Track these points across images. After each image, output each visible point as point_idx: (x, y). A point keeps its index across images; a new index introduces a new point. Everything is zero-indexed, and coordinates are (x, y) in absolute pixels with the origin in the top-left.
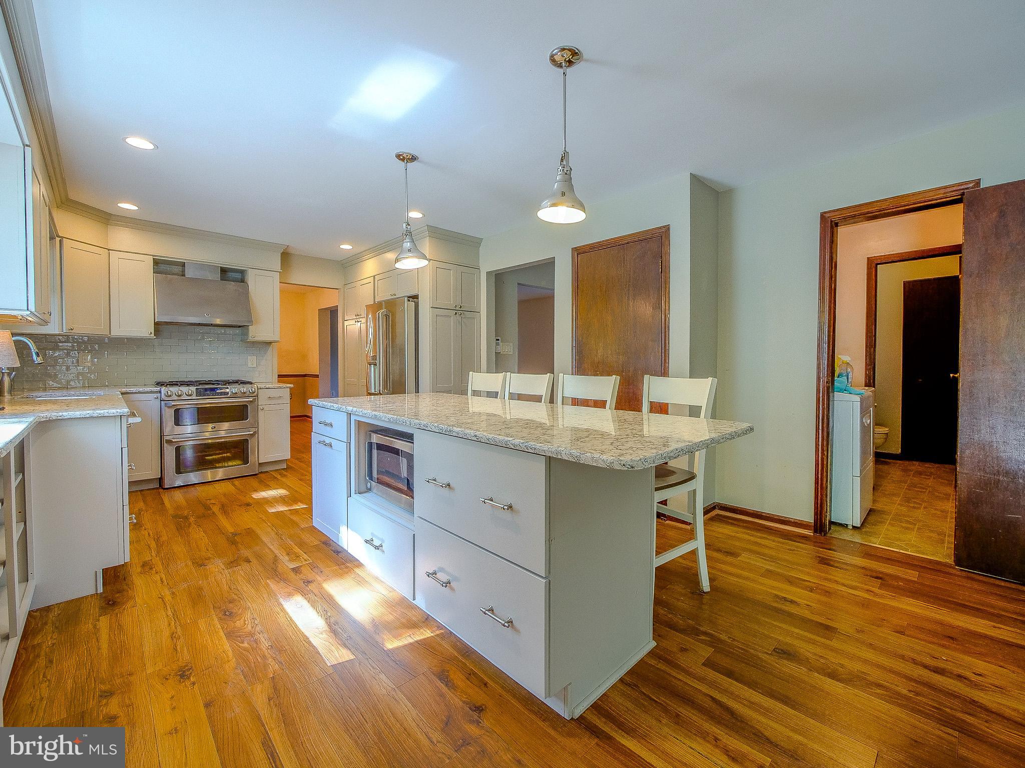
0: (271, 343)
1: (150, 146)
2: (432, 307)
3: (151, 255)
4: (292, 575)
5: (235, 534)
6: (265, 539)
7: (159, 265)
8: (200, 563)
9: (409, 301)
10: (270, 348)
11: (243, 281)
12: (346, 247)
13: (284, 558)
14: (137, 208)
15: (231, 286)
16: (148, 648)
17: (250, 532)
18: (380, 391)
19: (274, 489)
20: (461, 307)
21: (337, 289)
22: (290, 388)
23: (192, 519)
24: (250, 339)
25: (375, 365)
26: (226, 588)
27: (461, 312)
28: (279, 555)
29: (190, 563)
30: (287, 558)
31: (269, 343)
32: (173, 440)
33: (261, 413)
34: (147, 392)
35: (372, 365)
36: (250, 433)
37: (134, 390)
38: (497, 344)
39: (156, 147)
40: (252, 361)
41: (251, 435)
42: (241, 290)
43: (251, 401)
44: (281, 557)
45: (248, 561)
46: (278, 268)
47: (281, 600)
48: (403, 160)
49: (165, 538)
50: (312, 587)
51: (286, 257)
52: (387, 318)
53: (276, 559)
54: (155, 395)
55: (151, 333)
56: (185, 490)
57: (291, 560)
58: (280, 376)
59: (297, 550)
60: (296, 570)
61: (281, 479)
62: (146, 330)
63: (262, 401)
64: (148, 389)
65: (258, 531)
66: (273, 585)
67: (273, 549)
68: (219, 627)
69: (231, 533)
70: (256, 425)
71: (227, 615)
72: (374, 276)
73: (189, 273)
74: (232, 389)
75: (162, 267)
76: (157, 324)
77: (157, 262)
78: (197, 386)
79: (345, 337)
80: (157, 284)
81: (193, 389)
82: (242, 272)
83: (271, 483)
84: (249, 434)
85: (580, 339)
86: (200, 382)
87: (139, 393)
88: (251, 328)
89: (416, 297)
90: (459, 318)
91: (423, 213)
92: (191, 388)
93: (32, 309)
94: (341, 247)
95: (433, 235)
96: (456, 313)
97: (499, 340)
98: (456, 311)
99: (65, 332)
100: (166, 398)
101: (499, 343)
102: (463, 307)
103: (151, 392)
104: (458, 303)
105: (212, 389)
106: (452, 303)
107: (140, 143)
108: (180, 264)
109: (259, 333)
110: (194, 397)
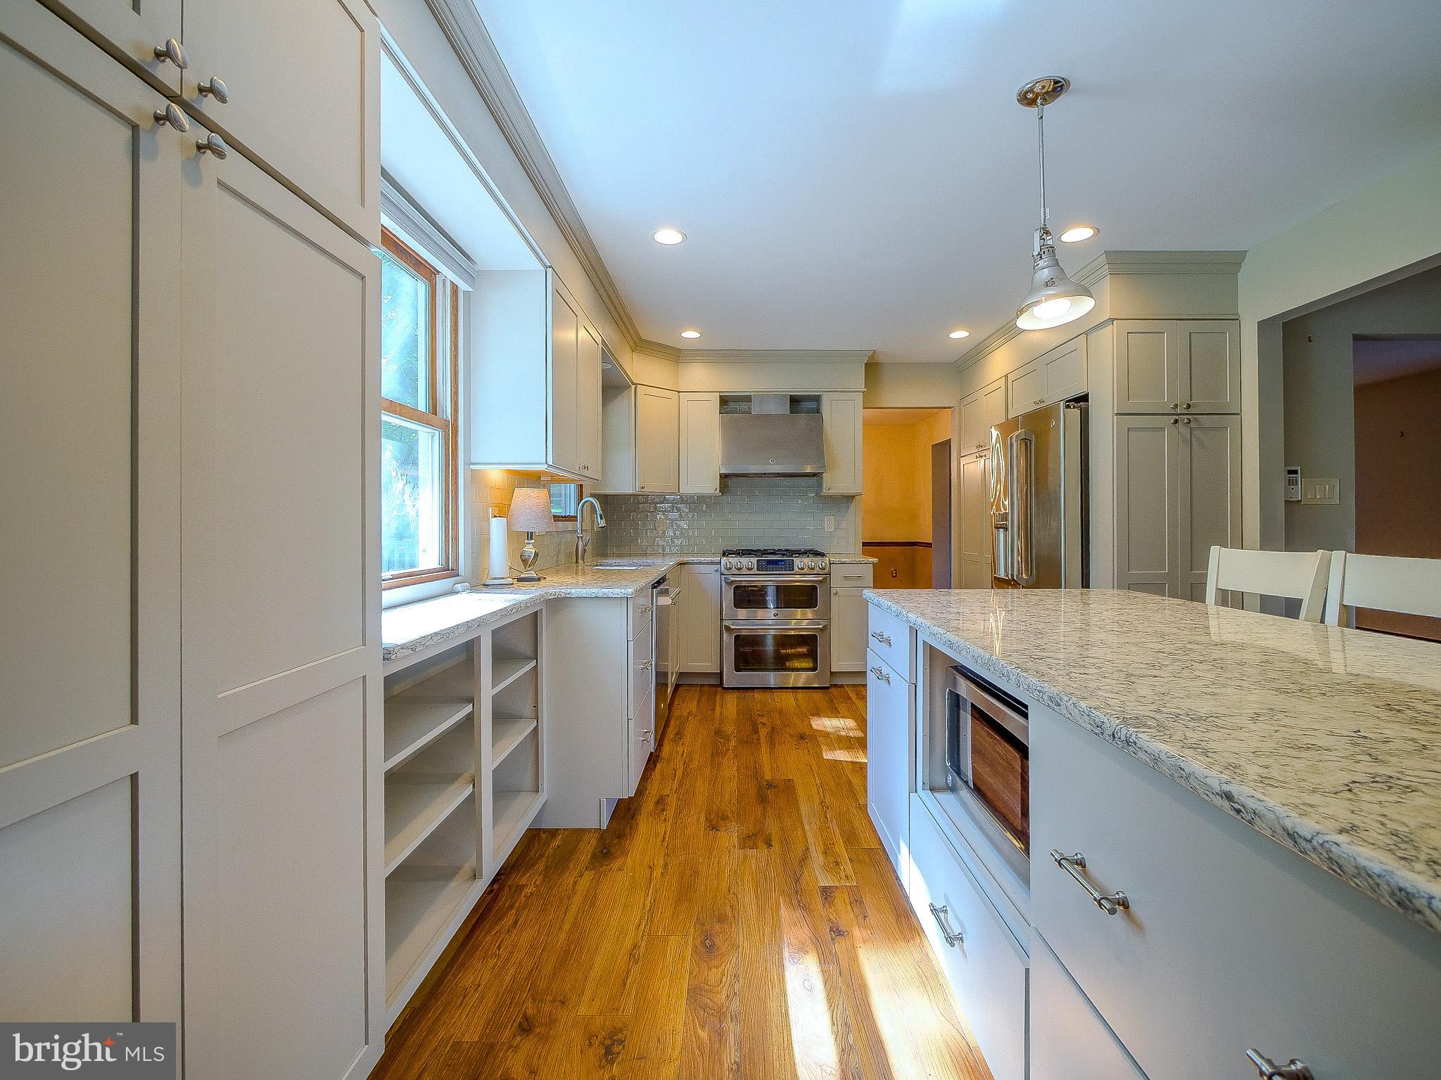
0: (853, 497)
1: (678, 239)
2: (1117, 414)
3: (716, 392)
4: (818, 901)
5: (770, 785)
6: (804, 808)
7: (725, 402)
8: (714, 823)
9: (1068, 407)
10: (853, 506)
11: (818, 411)
12: (959, 334)
13: (817, 858)
14: (698, 335)
15: (802, 419)
16: (600, 961)
17: (788, 788)
18: (1012, 575)
19: (841, 717)
20: (1189, 406)
21: (950, 408)
22: (874, 565)
23: (733, 743)
24: (825, 492)
25: (1006, 529)
26: (724, 885)
27: (1189, 417)
28: (812, 849)
29: (703, 818)
30: (821, 859)
31: (850, 498)
32: (732, 627)
33: (834, 600)
34: (708, 563)
35: (1001, 530)
36: (819, 626)
37: (695, 559)
38: (1292, 483)
39: (685, 239)
40: (829, 523)
41: (821, 629)
42: (813, 424)
43: (821, 581)
44: (814, 854)
45: (769, 844)
46: (861, 385)
47: (786, 954)
48: (1032, 103)
49: (694, 765)
50: (840, 947)
51: (873, 369)
52: (1026, 444)
53: (805, 858)
54: (716, 567)
55: (716, 488)
56: (742, 694)
57: (826, 868)
58: (865, 544)
59: (840, 848)
60: (827, 892)
61: (857, 701)
62: (710, 486)
63: (835, 582)
64: (709, 559)
65: (800, 791)
66: (784, 912)
67: (808, 833)
68: (688, 968)
69: (767, 781)
70: (826, 615)
71: (708, 948)
72: (1006, 376)
73: (756, 409)
74: (798, 562)
75: (732, 405)
76: (724, 477)
77: (724, 401)
78: (759, 556)
79: (962, 483)
80: (724, 425)
81: (754, 560)
82: (817, 399)
83: (842, 708)
84: (817, 629)
86: (765, 552)
87: (700, 563)
88: (826, 477)
89: (1084, 398)
90: (1185, 431)
91: (1092, 228)
92: (752, 559)
93: (550, 461)
94: (951, 336)
95: (1121, 270)
96: (1176, 421)
97: (1295, 472)
98: (1177, 417)
99: (637, 491)
100: (725, 572)
101: (1296, 480)
102: (1196, 405)
103: (712, 563)
104: (1181, 398)
105: (776, 562)
106: (1166, 401)
107: (668, 237)
108: (747, 399)
109: (836, 483)
110: (755, 571)
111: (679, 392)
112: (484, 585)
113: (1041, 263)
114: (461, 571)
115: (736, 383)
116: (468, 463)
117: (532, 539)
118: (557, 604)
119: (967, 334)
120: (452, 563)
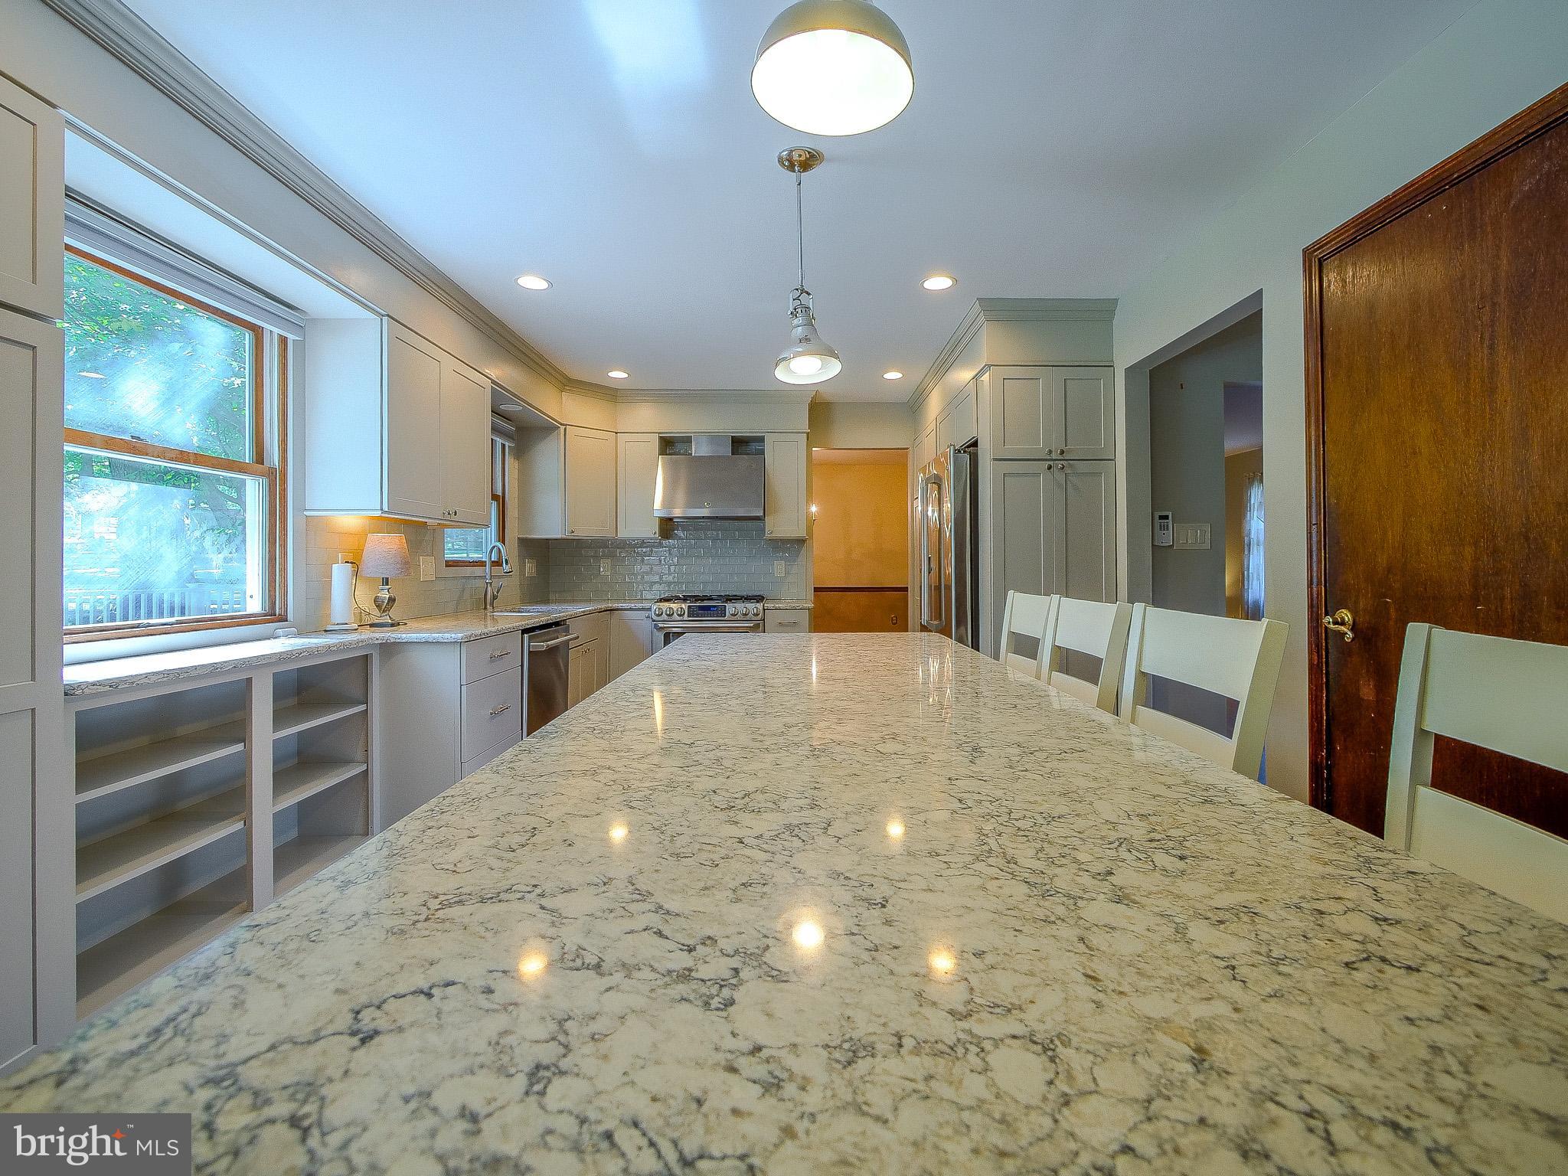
1: (543, 285)
2: (997, 460)
3: (656, 432)
7: (666, 444)
9: (958, 451)
10: (803, 552)
11: (759, 452)
12: (893, 375)
14: (626, 375)
15: (743, 460)
20: (1062, 452)
21: (906, 449)
24: (768, 535)
27: (1063, 462)
31: (800, 542)
34: (639, 610)
37: (625, 605)
38: (1163, 528)
39: (551, 284)
40: (779, 568)
42: (756, 467)
43: (752, 627)
46: (806, 427)
48: (791, 168)
51: (817, 410)
54: (646, 613)
55: (655, 533)
58: (816, 590)
62: (650, 530)
63: (770, 628)
64: (639, 605)
72: (936, 418)
73: (695, 451)
74: (730, 608)
75: (677, 446)
76: (664, 521)
77: (663, 443)
78: (691, 602)
81: (685, 606)
82: (761, 440)
85: (1333, 501)
86: (697, 598)
87: (631, 609)
88: (769, 521)
89: (975, 444)
90: (1060, 477)
91: (951, 277)
92: (683, 606)
93: (386, 508)
94: (886, 376)
95: (998, 317)
96: (1050, 467)
97: (1166, 517)
98: (1051, 463)
99: (567, 535)
100: (655, 618)
101: (1167, 525)
102: (1070, 451)
103: (643, 609)
104: (1057, 444)
105: (708, 608)
106: (1040, 446)
107: (533, 282)
108: (688, 440)
109: (780, 526)
110: (686, 617)
111: (616, 433)
112: (326, 631)
113: (796, 322)
114: (290, 616)
115: (676, 424)
116: (301, 508)
117: (387, 584)
118: (389, 649)
119: (900, 375)
120: (280, 609)
